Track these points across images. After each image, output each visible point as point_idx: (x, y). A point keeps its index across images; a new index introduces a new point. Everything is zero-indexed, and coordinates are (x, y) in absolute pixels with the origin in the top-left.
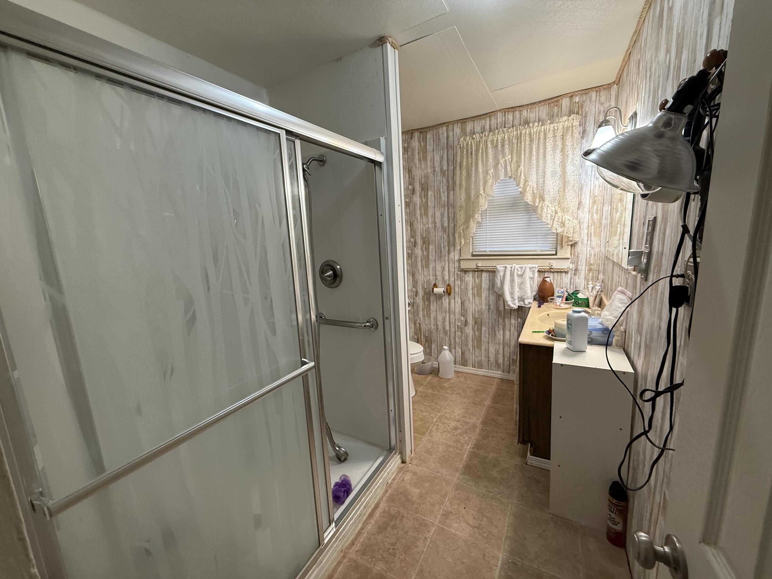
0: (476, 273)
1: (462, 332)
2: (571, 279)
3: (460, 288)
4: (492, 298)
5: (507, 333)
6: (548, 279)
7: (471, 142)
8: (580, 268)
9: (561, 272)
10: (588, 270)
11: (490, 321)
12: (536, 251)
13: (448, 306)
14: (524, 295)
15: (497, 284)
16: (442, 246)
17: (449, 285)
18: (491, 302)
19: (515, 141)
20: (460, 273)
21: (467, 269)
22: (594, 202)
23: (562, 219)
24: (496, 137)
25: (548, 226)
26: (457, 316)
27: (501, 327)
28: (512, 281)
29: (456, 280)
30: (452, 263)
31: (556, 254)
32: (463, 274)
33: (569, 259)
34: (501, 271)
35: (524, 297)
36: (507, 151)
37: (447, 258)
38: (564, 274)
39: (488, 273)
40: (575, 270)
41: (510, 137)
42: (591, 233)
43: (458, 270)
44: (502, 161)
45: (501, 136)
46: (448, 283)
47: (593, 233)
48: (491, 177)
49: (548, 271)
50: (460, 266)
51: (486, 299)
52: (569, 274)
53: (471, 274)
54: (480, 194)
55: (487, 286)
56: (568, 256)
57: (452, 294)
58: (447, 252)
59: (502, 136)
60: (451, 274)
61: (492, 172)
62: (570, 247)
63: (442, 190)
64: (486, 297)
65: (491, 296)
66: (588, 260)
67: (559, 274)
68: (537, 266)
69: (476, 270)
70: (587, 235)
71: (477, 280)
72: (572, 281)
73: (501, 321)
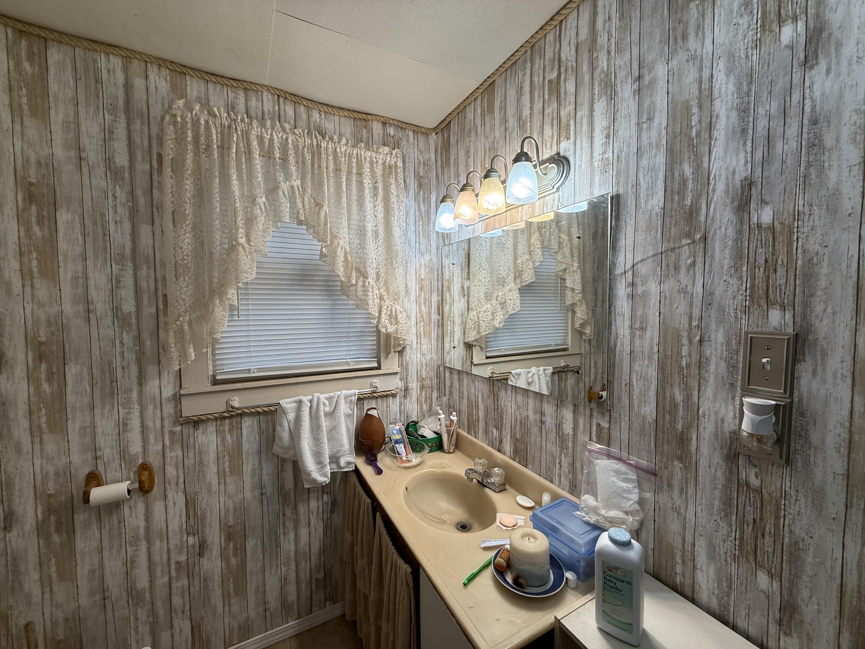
0: (227, 421)
1: (190, 575)
2: (401, 404)
3: (181, 466)
4: (268, 469)
5: (304, 532)
8: (410, 385)
9: (387, 396)
10: (420, 388)
13: (142, 523)
14: (338, 452)
15: (281, 438)
16: (118, 362)
17: (145, 467)
18: (266, 479)
19: (308, 157)
20: (178, 428)
21: (203, 417)
22: (421, 289)
23: (391, 311)
24: (269, 132)
26: (174, 541)
27: (290, 525)
28: (316, 428)
29: (168, 450)
30: (155, 407)
31: (379, 368)
32: (188, 430)
33: (397, 373)
34: (289, 411)
35: (338, 455)
36: (293, 168)
37: (135, 395)
38: (391, 398)
39: (257, 418)
40: (405, 390)
43: (176, 423)
44: (284, 186)
45: (280, 136)
46: (140, 461)
47: (422, 333)
48: (262, 212)
49: (369, 398)
50: (178, 413)
51: (253, 476)
52: (398, 397)
53: (211, 428)
55: (256, 446)
56: (396, 369)
57: (155, 488)
58: (135, 381)
59: (282, 137)
60: (152, 437)
61: (264, 202)
62: (397, 354)
64: (253, 470)
65: (264, 465)
66: (419, 373)
67: (384, 399)
68: (357, 391)
69: (226, 414)
70: (415, 335)
71: (228, 437)
72: (403, 407)
73: (289, 513)
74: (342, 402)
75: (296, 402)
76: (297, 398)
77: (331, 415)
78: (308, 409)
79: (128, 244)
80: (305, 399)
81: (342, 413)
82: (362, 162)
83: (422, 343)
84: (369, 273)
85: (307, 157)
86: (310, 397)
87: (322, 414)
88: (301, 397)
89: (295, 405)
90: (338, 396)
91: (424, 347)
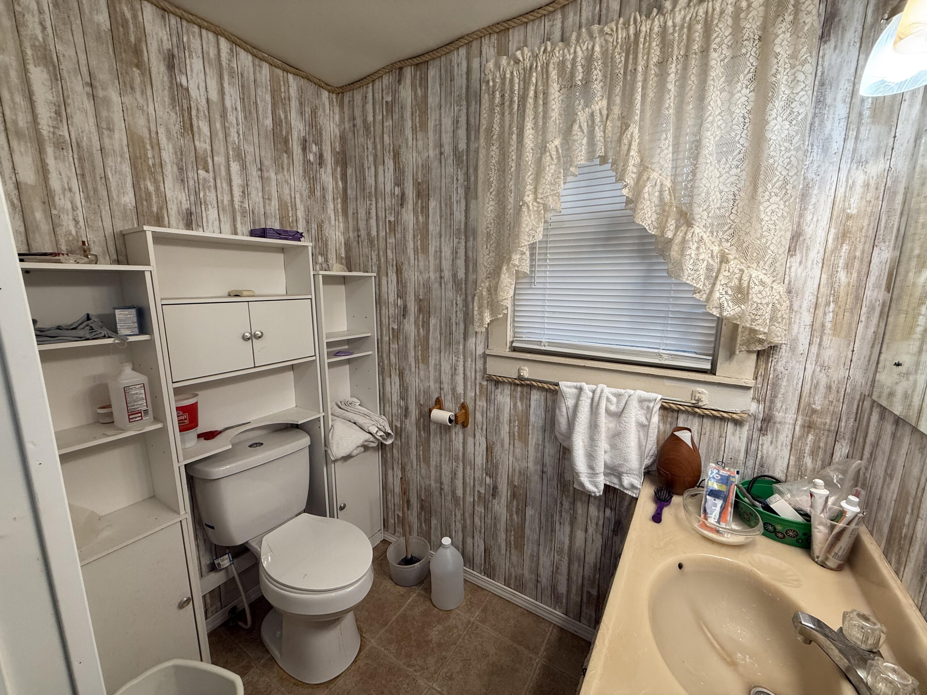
0: (519, 389)
1: (486, 508)
2: (750, 440)
3: (485, 415)
4: (550, 450)
5: (580, 535)
6: (685, 436)
7: (512, 73)
8: (779, 416)
9: (722, 419)
10: (803, 426)
11: (544, 498)
12: (660, 355)
13: (461, 449)
14: (620, 465)
15: (559, 423)
16: (453, 320)
17: (463, 406)
18: (547, 460)
19: (620, 58)
20: (485, 383)
21: (500, 379)
22: (844, 235)
23: (740, 279)
24: (572, 51)
25: (697, 296)
26: (478, 474)
27: (567, 517)
28: (593, 426)
29: (478, 398)
30: (472, 361)
31: (712, 371)
32: (491, 387)
33: (748, 388)
34: (568, 396)
35: (621, 470)
36: (597, 87)
37: (461, 347)
38: (730, 427)
39: (544, 393)
40: (763, 420)
41: (607, 50)
42: (823, 325)
43: (483, 377)
44: (582, 117)
45: (584, 48)
46: (462, 401)
47: (828, 325)
48: (552, 158)
49: (686, 412)
50: (485, 369)
51: (537, 450)
52: (746, 428)
53: (507, 390)
54: (524, 203)
55: (541, 423)
56: (747, 379)
57: (469, 426)
58: (462, 336)
59: (587, 48)
60: (469, 384)
61: (556, 146)
62: (754, 356)
63: (454, 199)
64: (537, 444)
65: (547, 444)
66: (805, 399)
67: (717, 422)
68: (660, 397)
69: (517, 382)
70: (808, 329)
71: (519, 404)
72: (754, 446)
73: (566, 505)
74: (634, 405)
75: (576, 388)
76: (578, 384)
77: (618, 415)
78: (589, 401)
79: (463, 219)
80: (586, 387)
81: (633, 420)
82: (712, 21)
83: (826, 342)
84: (697, 217)
85: (618, 60)
86: (594, 387)
87: (602, 410)
88: (584, 385)
89: (575, 391)
90: (630, 396)
91: (829, 354)
